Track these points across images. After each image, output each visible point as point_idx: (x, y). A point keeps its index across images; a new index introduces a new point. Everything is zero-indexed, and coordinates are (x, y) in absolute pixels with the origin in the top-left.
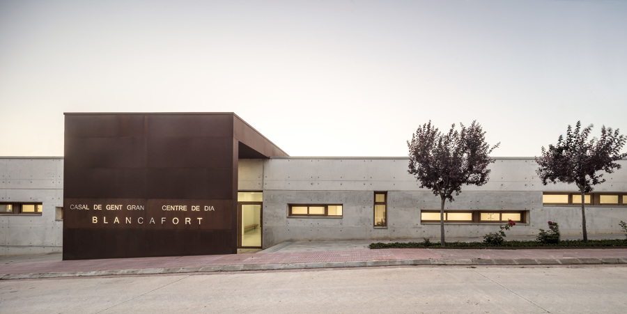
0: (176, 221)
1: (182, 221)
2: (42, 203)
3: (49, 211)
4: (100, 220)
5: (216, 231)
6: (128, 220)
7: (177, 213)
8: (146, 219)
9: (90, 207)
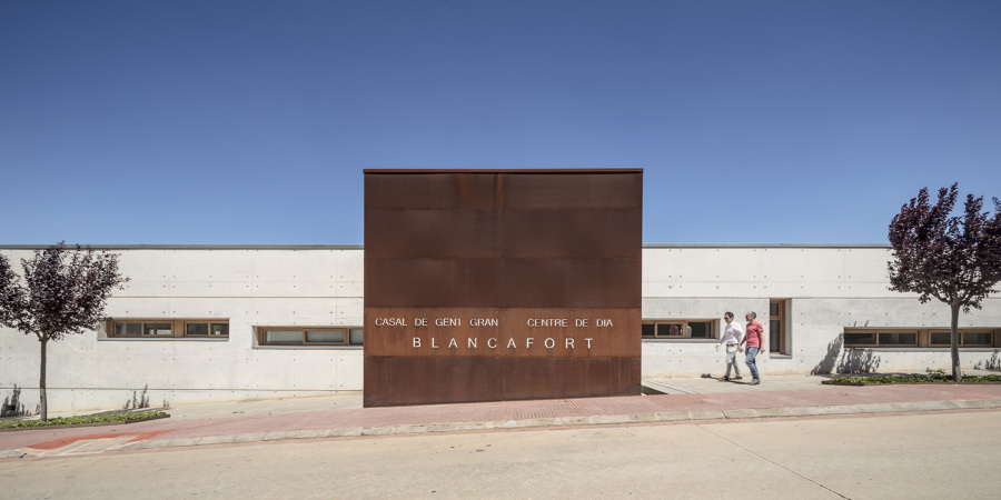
0: (549, 343)
1: (560, 343)
2: (228, 320)
3: (241, 333)
4: (426, 342)
5: (615, 359)
6: (472, 343)
7: (553, 331)
8: (502, 341)
9: (410, 321)
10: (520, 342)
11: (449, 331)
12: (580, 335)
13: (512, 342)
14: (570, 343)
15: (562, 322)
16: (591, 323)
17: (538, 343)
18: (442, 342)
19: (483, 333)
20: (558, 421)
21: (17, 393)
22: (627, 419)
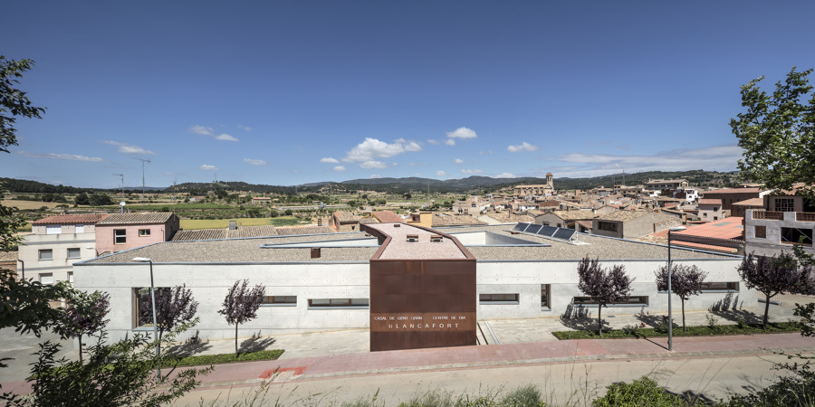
0: (441, 326)
1: (446, 326)
2: (296, 297)
3: (302, 302)
4: (394, 326)
5: (466, 332)
6: (412, 326)
7: (443, 321)
8: (424, 325)
9: (388, 318)
10: (431, 326)
11: (403, 322)
12: (453, 322)
13: (427, 326)
14: (449, 325)
15: (446, 318)
16: (457, 318)
17: (437, 326)
18: (400, 326)
19: (416, 322)
20: (443, 366)
21: (198, 333)
22: (465, 365)
